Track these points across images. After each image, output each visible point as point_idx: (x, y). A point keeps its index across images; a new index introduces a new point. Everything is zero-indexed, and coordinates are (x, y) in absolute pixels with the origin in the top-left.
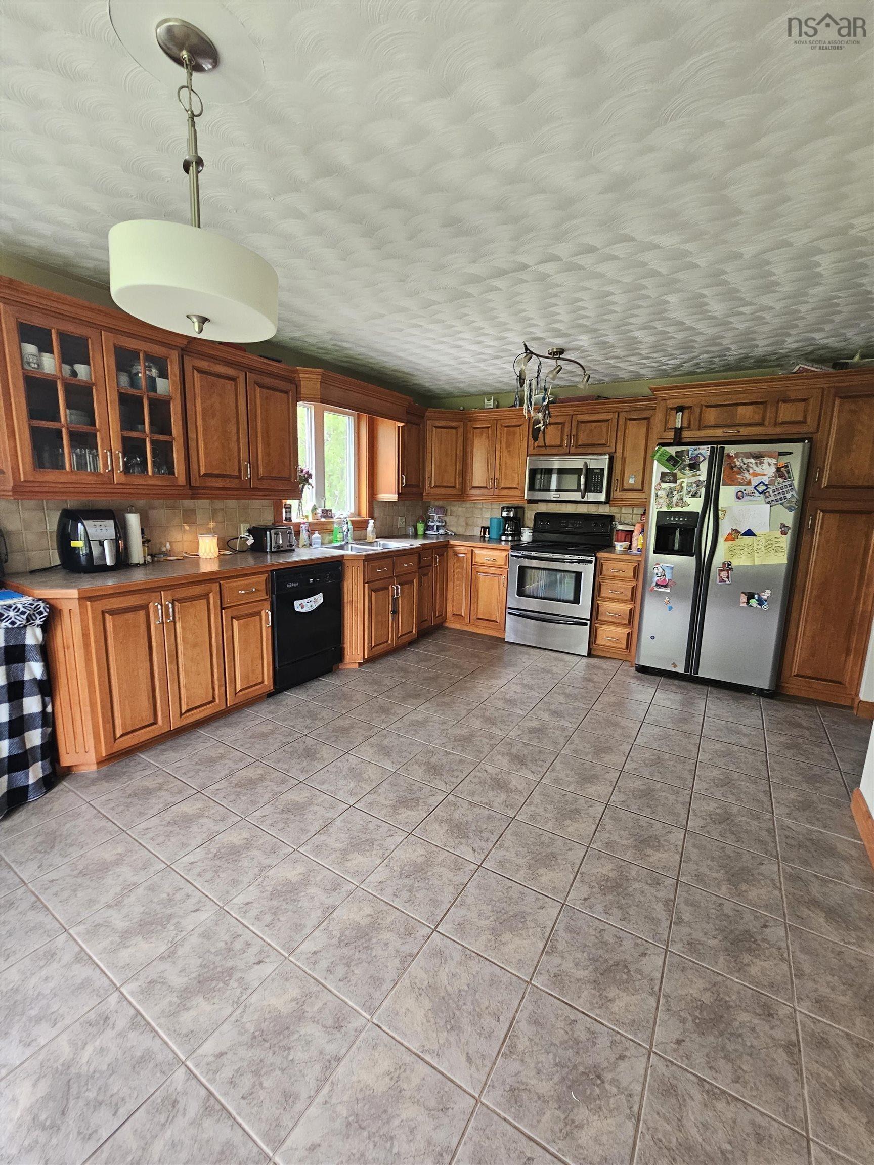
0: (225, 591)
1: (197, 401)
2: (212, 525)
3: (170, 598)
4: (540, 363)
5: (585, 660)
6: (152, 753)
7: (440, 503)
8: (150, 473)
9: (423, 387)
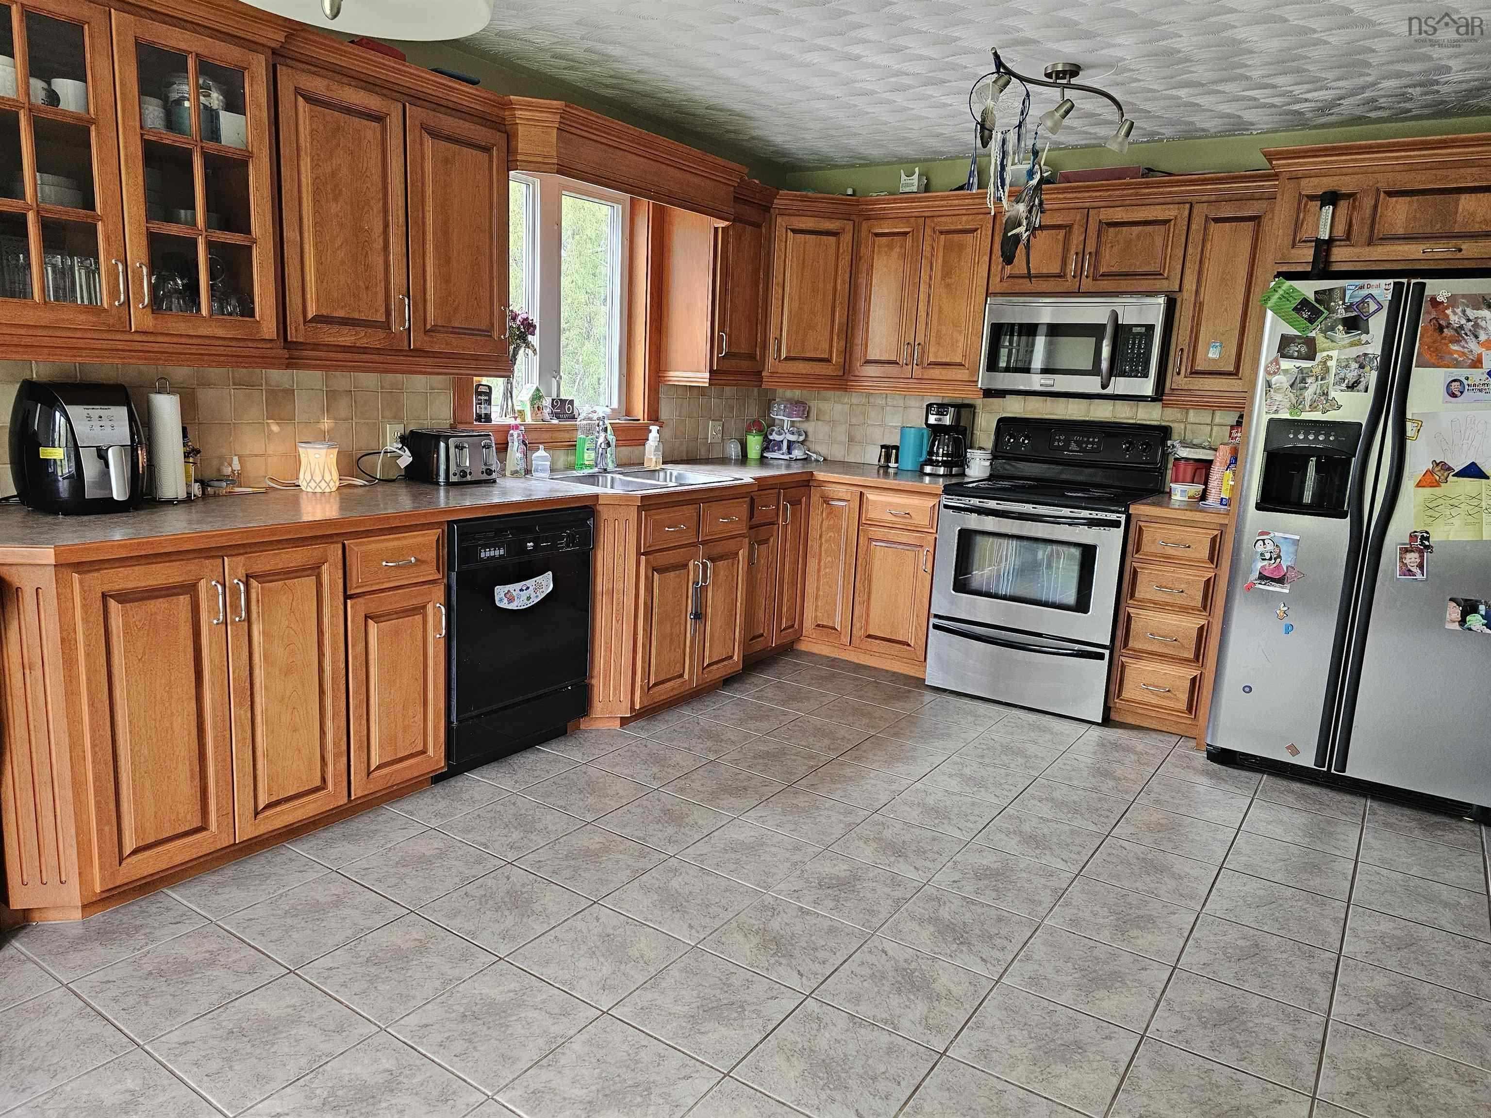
0: (352, 560)
1: (302, 163)
2: (326, 424)
3: (241, 572)
4: (1028, 95)
5: (1096, 733)
6: (195, 890)
7: (797, 394)
8: (204, 311)
9: (768, 143)
